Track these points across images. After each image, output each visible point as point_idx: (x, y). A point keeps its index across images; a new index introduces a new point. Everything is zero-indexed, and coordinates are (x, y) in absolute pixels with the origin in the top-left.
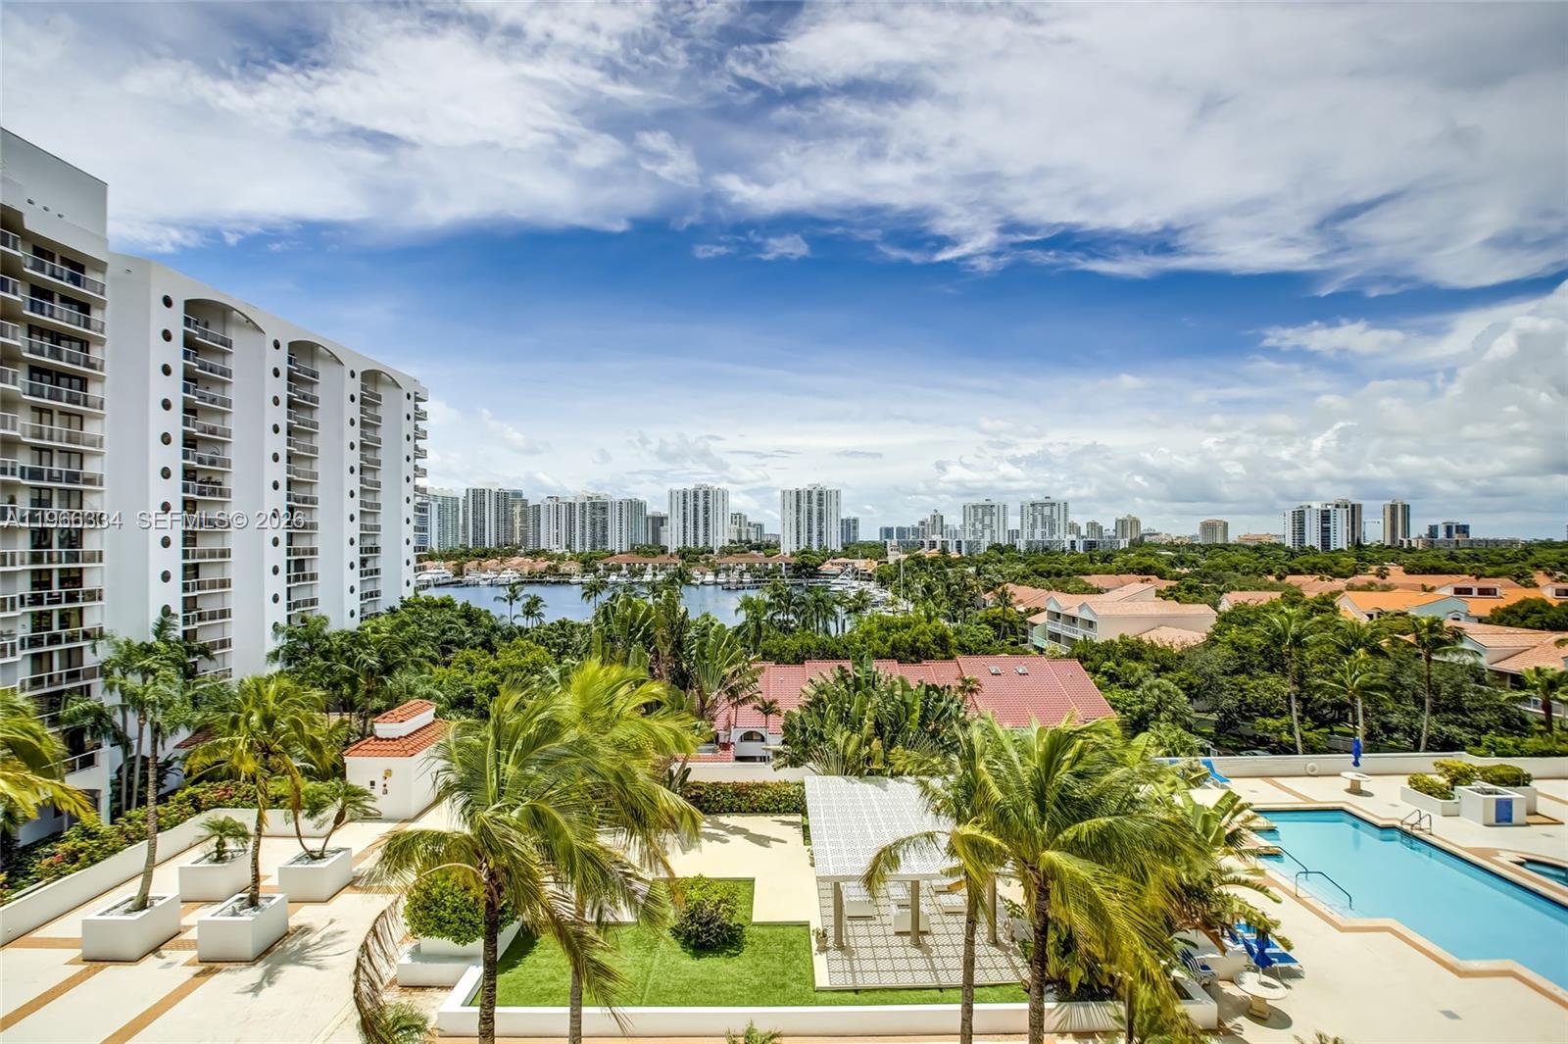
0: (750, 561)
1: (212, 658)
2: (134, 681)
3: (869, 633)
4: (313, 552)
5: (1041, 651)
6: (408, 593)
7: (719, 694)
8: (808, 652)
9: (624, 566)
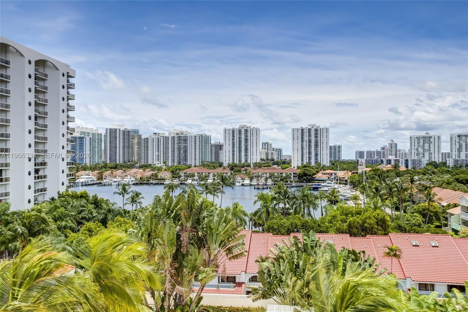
0: (271, 171)
3: (334, 217)
4: (7, 165)
5: (456, 232)
6: (62, 190)
7: (219, 251)
8: (296, 228)
9: (196, 174)
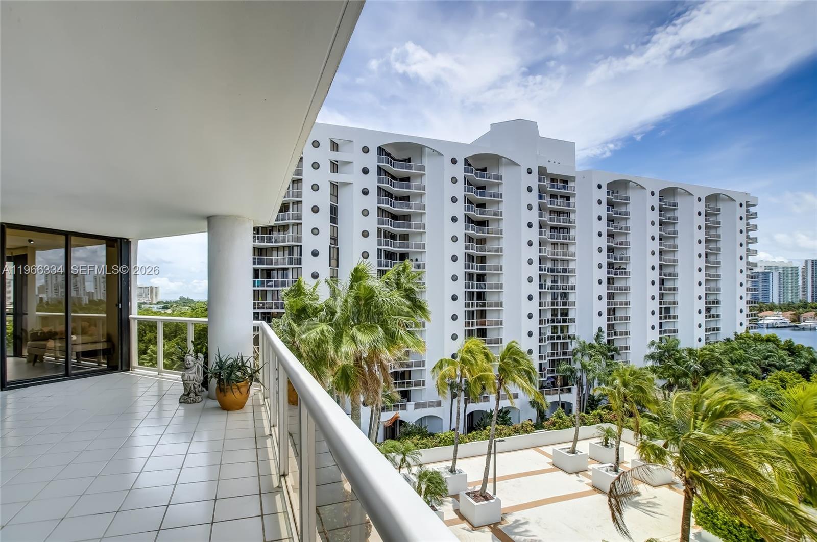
1: (619, 354)
2: (586, 360)
4: (675, 303)
6: (741, 331)
